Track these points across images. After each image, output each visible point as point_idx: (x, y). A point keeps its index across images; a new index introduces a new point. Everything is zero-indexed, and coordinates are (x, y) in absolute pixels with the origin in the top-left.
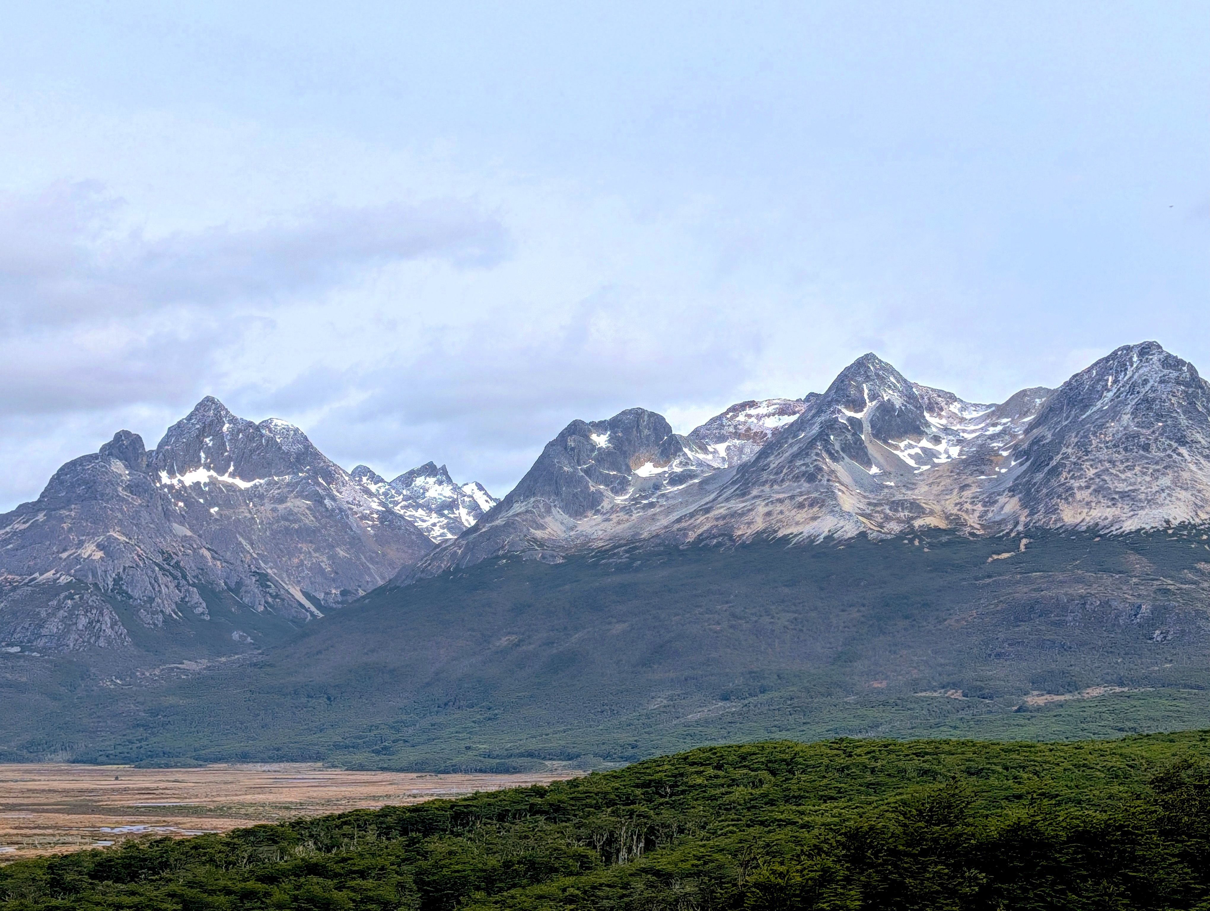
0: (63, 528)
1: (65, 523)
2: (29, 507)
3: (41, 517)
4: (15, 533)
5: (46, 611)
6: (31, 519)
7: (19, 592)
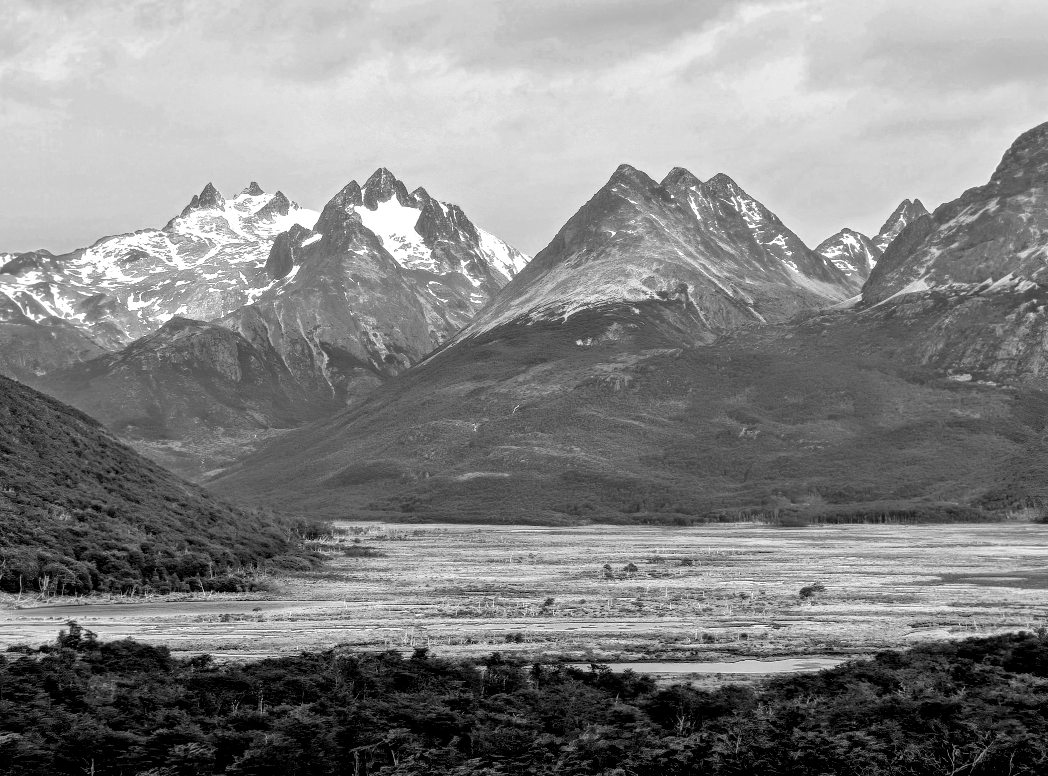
0: (1021, 219)
1: (1024, 212)
2: (977, 194)
3: (992, 206)
4: (960, 228)
5: (1002, 327)
6: (980, 209)
7: (968, 303)
